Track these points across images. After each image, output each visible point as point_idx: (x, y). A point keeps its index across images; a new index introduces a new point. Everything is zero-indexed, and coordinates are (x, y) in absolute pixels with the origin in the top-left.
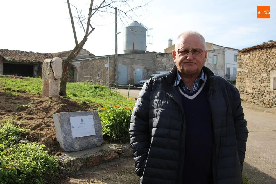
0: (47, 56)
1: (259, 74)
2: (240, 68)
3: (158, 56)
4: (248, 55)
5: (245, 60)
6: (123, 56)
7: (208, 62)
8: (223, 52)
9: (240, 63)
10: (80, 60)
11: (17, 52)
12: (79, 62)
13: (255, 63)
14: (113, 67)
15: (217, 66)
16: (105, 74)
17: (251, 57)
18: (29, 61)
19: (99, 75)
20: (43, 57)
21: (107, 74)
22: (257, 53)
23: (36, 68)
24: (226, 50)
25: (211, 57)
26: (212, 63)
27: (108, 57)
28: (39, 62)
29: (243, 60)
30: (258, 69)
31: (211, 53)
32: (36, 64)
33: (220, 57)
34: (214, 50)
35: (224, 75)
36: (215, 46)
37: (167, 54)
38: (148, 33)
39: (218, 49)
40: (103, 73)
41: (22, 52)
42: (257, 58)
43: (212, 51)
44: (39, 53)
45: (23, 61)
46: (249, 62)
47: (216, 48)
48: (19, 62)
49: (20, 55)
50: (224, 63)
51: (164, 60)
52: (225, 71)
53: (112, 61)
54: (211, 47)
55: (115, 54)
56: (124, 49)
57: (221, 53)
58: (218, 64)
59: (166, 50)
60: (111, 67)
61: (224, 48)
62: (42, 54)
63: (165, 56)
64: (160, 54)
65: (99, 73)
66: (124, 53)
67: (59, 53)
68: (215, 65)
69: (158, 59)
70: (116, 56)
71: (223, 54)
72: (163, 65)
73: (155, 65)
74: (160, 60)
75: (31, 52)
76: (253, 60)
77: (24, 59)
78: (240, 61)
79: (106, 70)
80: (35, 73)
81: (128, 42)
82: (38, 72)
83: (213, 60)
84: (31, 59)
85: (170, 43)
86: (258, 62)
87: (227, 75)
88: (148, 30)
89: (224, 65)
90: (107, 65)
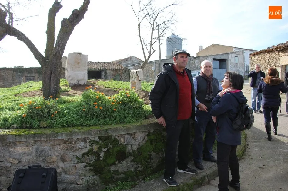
0: (110, 64)
1: (265, 70)
2: (252, 66)
3: (192, 59)
4: (257, 57)
5: (255, 60)
6: (165, 61)
7: (231, 62)
8: (243, 53)
9: (252, 62)
10: (133, 66)
11: (89, 63)
12: (133, 67)
13: (262, 62)
14: (158, 69)
15: (238, 64)
16: (152, 75)
17: (259, 59)
18: (98, 68)
19: (148, 76)
20: (107, 65)
21: (154, 75)
22: (263, 55)
23: (103, 73)
24: (245, 51)
25: (233, 58)
26: (234, 62)
27: (154, 62)
28: (105, 69)
29: (253, 61)
30: (264, 67)
31: (233, 54)
32: (103, 71)
33: (240, 57)
34: (235, 52)
35: (244, 71)
36: (236, 49)
37: (198, 57)
38: (183, 42)
39: (239, 51)
40: (151, 74)
41: (93, 62)
42: (263, 59)
43: (234, 53)
44: (104, 62)
45: (94, 69)
46: (258, 62)
47: (237, 51)
48: (92, 70)
49: (92, 65)
50: (244, 62)
51: (197, 61)
52: (245, 68)
53: (157, 65)
54: (233, 50)
55: (159, 59)
56: (166, 55)
57: (242, 54)
58: (239, 63)
59: (198, 54)
60: (156, 70)
61: (243, 50)
62: (106, 63)
63: (197, 58)
64: (193, 58)
65: (148, 74)
66: (166, 58)
67: (117, 60)
68: (237, 63)
69: (192, 61)
70: (160, 61)
71: (243, 55)
72: (196, 65)
73: (190, 66)
74: (193, 62)
75: (99, 62)
76: (260, 60)
77: (95, 68)
78: (251, 61)
79: (153, 72)
80: (103, 77)
81: (168, 50)
82: (104, 76)
83: (235, 60)
84: (100, 67)
85: (200, 49)
86: (263, 62)
87: (247, 71)
88: (183, 40)
89: (244, 63)
90: (153, 68)
